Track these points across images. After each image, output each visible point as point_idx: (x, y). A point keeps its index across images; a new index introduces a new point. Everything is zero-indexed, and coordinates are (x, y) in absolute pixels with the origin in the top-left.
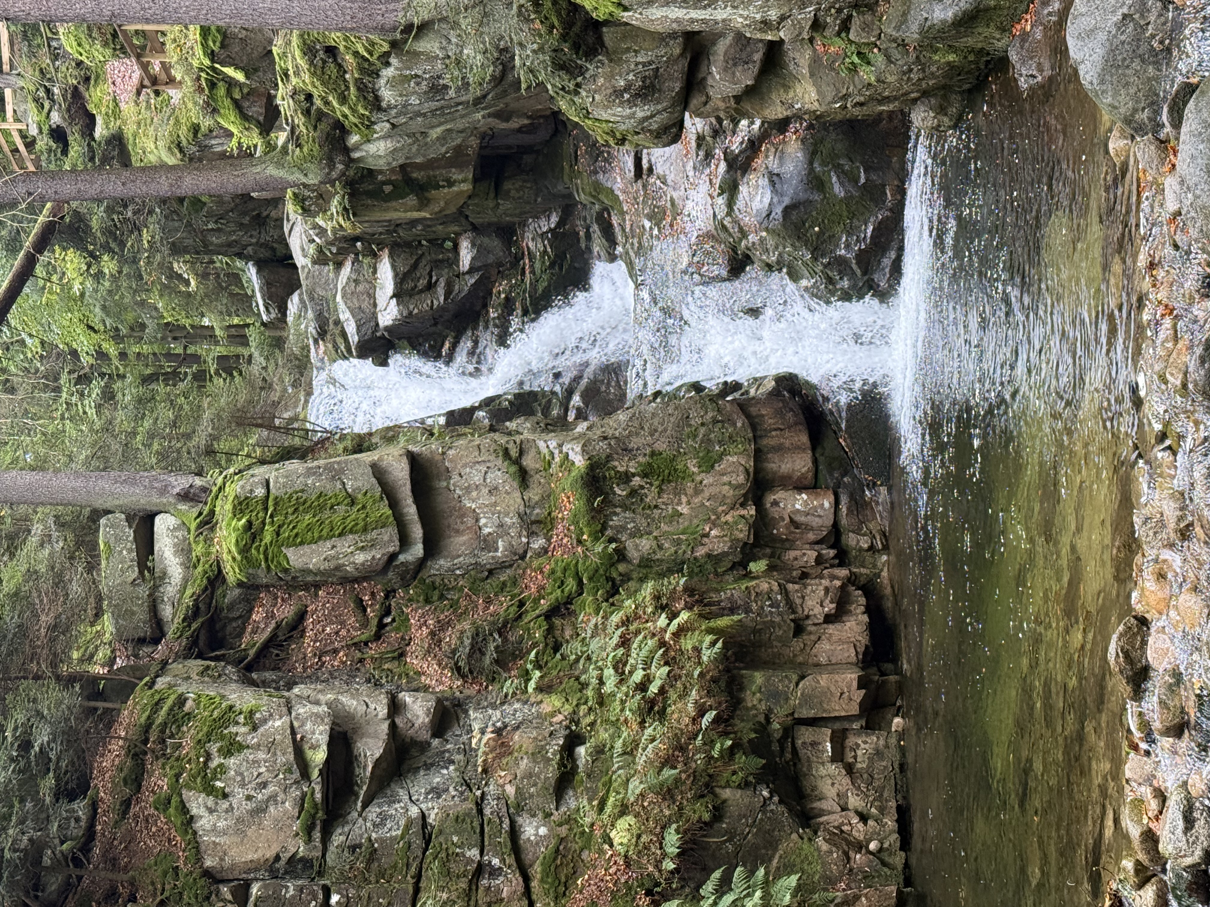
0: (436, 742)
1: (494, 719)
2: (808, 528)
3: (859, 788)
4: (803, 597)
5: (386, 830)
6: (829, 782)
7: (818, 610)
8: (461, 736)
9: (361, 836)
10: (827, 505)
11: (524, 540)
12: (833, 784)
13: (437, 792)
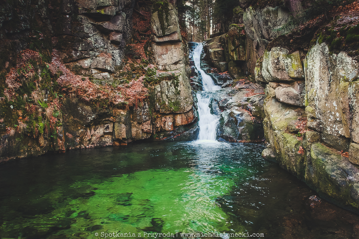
0: (109, 41)
1: (116, 55)
2: (165, 125)
3: (97, 139)
4: (147, 124)
5: (86, 28)
6: (98, 132)
7: (144, 128)
8: (112, 47)
9: (84, 23)
10: (170, 129)
11: (161, 64)
12: (98, 133)
13: (96, 41)
